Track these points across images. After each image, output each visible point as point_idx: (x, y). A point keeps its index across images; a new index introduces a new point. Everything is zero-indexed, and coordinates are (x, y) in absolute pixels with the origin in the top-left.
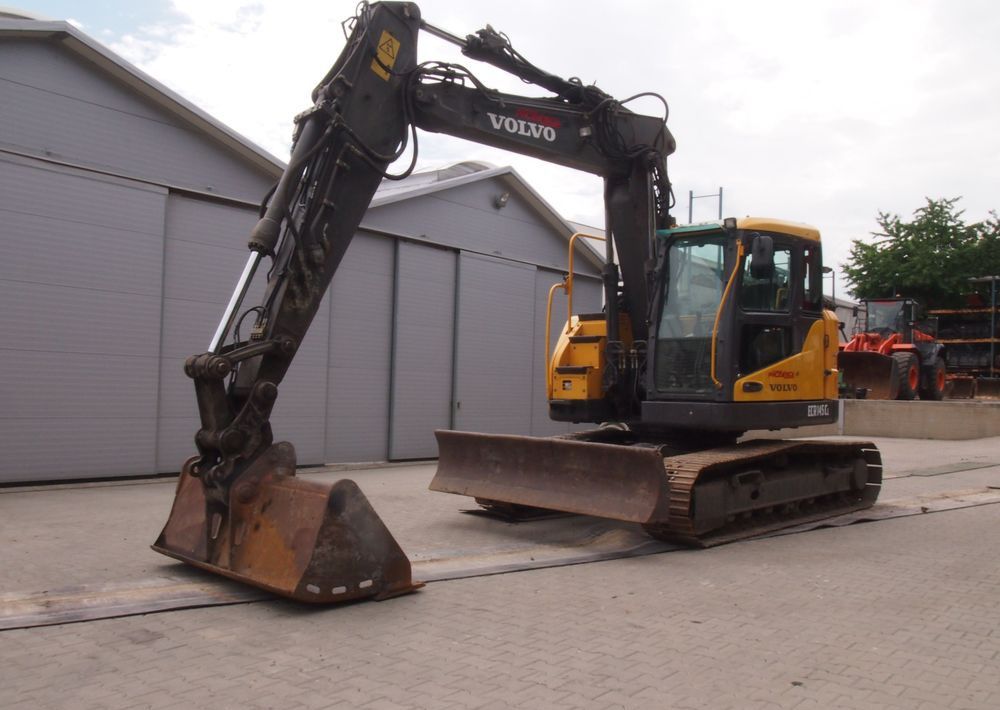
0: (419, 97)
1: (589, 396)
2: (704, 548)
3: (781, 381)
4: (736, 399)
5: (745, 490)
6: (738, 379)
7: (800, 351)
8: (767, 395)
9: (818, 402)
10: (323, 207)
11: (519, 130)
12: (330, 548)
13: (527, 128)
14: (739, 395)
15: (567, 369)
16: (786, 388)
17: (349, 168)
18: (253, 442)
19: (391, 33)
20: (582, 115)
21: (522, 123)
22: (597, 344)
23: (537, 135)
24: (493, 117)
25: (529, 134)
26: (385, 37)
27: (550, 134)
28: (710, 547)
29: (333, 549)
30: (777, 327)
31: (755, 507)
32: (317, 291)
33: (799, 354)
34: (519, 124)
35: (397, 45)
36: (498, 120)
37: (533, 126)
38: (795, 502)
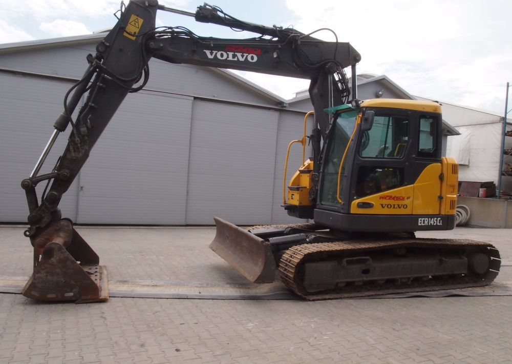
0: (151, 46)
1: (300, 203)
2: (310, 300)
3: (392, 202)
4: (352, 212)
5: (356, 268)
6: (354, 200)
7: (413, 184)
8: (377, 210)
9: (430, 216)
10: (89, 107)
11: (228, 57)
12: (45, 275)
13: (234, 56)
14: (354, 209)
15: (296, 187)
16: (396, 206)
17: (104, 86)
18: (46, 220)
19: (138, 16)
20: (278, 46)
21: (231, 54)
22: (309, 175)
23: (241, 59)
24: (208, 52)
25: (236, 59)
26: (133, 17)
27: (253, 58)
28: (313, 300)
29: (47, 276)
30: (388, 168)
31: (365, 279)
32: (87, 148)
33: (412, 185)
34: (228, 55)
35: (141, 21)
36: (211, 54)
37: (239, 55)
38: (409, 278)
